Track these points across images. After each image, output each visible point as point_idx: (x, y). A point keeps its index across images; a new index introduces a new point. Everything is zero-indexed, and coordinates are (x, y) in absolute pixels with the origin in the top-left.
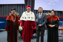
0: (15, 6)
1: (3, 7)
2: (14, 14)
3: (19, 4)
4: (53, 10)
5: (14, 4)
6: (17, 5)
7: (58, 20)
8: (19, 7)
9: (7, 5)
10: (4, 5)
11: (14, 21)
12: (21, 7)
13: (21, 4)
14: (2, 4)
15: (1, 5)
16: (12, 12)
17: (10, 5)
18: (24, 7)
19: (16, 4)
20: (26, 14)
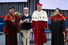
3: (21, 2)
10: (2, 3)
12: (22, 5)
20: (37, 13)
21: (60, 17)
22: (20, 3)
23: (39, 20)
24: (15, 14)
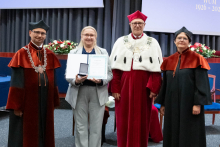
3: (82, 9)
4: (184, 29)
5: (62, 10)
9: (34, 10)
10: (21, 12)
13: (88, 9)
14: (15, 10)
15: (12, 10)
16: (32, 34)
17: (45, 10)
18: (99, 21)
19: (68, 9)
20: (128, 45)
21: (189, 59)
22: (80, 12)
23: (134, 68)
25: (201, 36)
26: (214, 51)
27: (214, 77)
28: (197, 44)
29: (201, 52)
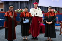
0: (20, 3)
1: (8, 4)
2: (12, 10)
3: (24, 1)
5: (19, 1)
6: (22, 2)
7: (55, 15)
8: (23, 3)
10: (9, 2)
11: (12, 17)
12: (25, 4)
13: (25, 1)
16: (10, 8)
17: (15, 1)
18: (28, 4)
24: (20, 10)
25: (53, 7)
26: (57, 11)
27: (57, 18)
28: (53, 10)
29: (54, 11)
